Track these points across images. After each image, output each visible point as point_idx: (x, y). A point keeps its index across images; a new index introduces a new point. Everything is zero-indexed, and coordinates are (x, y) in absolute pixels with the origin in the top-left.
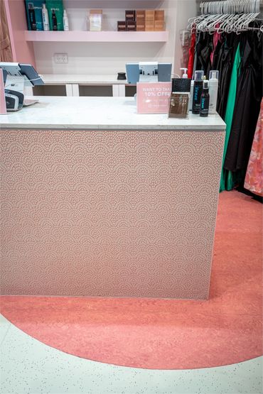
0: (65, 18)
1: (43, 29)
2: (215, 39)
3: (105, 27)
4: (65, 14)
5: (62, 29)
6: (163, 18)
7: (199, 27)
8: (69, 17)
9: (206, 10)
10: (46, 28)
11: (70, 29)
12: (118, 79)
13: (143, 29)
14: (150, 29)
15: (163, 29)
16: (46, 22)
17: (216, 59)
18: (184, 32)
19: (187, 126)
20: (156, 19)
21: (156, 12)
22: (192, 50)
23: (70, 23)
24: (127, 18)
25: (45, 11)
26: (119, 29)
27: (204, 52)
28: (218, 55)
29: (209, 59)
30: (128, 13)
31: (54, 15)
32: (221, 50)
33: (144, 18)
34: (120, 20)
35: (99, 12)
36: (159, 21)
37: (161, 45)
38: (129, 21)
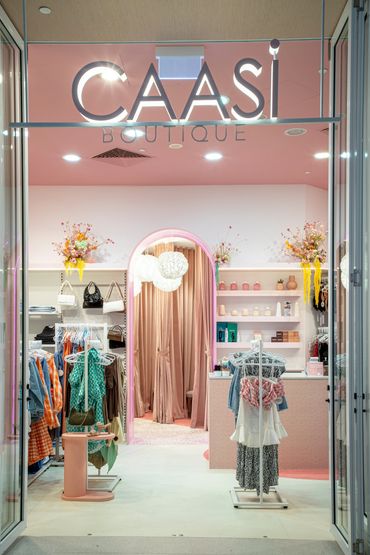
1: (225, 341)
5: (236, 341)
6: (298, 335)
7: (321, 340)
9: (322, 331)
10: (227, 340)
11: (241, 341)
13: (287, 341)
14: (292, 341)
15: (299, 341)
16: (227, 337)
21: (294, 332)
23: (240, 338)
24: (277, 335)
25: (227, 332)
26: (273, 341)
30: (277, 332)
31: (232, 333)
33: (288, 336)
34: (273, 336)
35: (259, 332)
36: (296, 336)
37: (298, 349)
38: (279, 337)
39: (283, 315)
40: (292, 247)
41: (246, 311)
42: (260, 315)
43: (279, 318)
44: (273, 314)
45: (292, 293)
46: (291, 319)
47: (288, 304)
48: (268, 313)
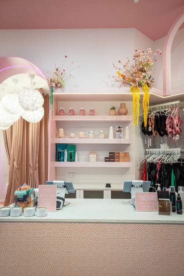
0: (76, 155)
1: (63, 161)
2: (158, 166)
3: (97, 160)
4: (76, 154)
5: (74, 161)
6: (128, 156)
7: (149, 160)
8: (78, 155)
9: (150, 152)
10: (66, 160)
11: (78, 161)
12: (106, 187)
13: (119, 161)
14: (122, 161)
15: (129, 161)
16: (66, 157)
17: (160, 177)
18: (139, 162)
19: (175, 221)
20: (125, 156)
21: (125, 153)
22: (145, 172)
23: (78, 158)
24: (110, 156)
25: (66, 152)
26: (106, 161)
27: (153, 173)
28: (161, 175)
29: (156, 177)
30: (110, 153)
31: (71, 154)
32: (162, 172)
33: (119, 156)
34: (106, 156)
35: (94, 153)
36: (127, 157)
37: (128, 168)
38: (112, 158)
39: (115, 137)
40: (122, 76)
41: (82, 134)
42: (95, 138)
43: (111, 140)
44: (107, 137)
45: (123, 118)
46: (122, 141)
47: (120, 128)
48: (102, 136)
